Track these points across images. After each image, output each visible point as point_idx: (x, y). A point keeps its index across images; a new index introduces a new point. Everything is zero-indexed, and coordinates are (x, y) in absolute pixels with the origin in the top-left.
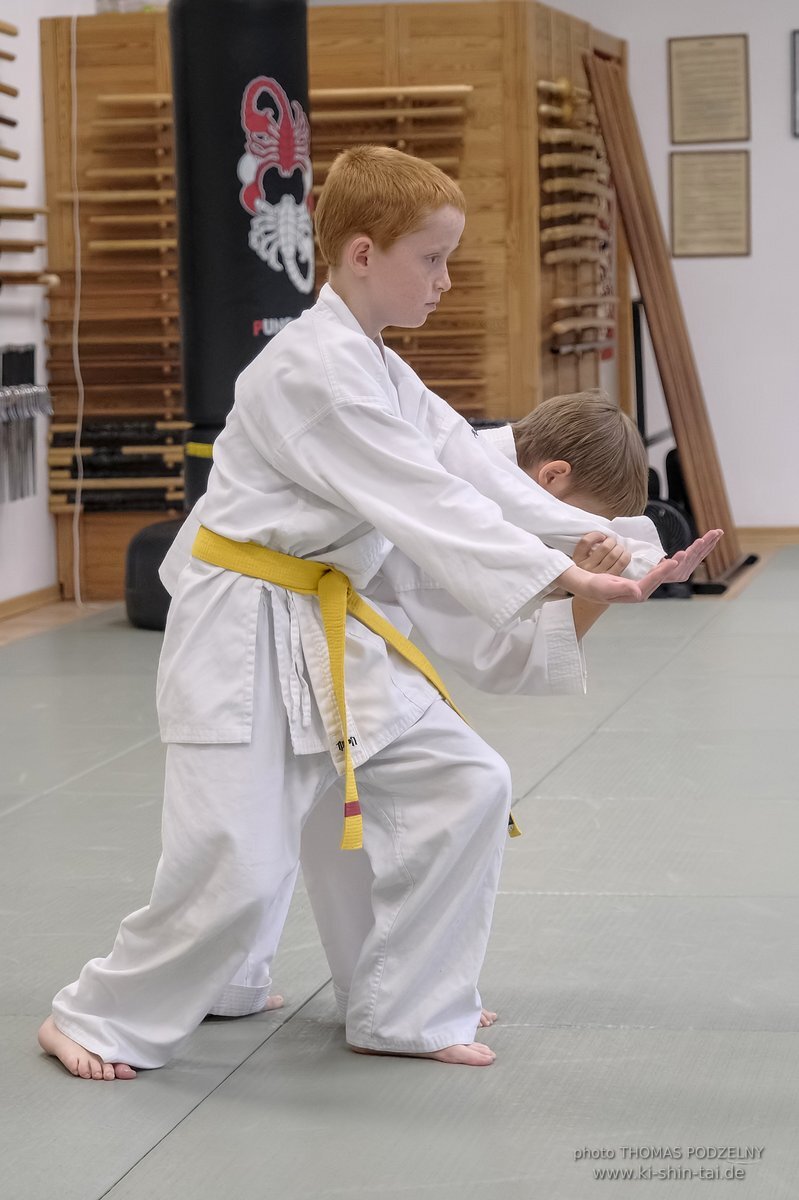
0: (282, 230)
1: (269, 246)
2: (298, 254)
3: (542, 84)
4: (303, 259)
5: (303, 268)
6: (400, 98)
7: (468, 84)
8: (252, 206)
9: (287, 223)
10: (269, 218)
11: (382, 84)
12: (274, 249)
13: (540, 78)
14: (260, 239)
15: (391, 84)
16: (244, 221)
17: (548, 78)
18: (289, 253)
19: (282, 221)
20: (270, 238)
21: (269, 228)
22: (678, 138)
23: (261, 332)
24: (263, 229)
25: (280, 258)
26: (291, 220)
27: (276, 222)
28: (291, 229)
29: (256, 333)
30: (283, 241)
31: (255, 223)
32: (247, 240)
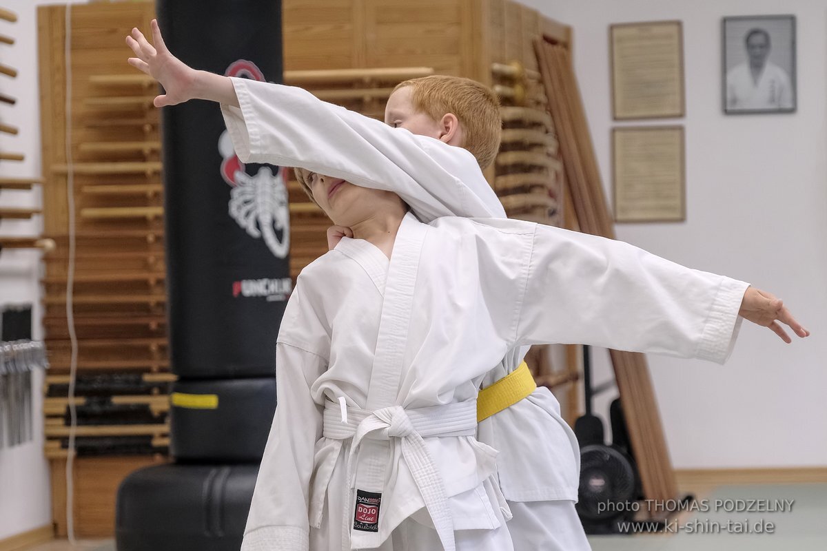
0: (259, 200)
1: (248, 214)
2: (274, 222)
3: (497, 67)
4: (279, 226)
5: (279, 234)
6: (367, 80)
7: (428, 67)
8: (233, 179)
9: (264, 193)
10: (248, 189)
11: (350, 67)
12: (252, 217)
13: (494, 61)
14: (239, 208)
15: (359, 67)
16: (224, 192)
17: (502, 61)
18: (266, 221)
19: (259, 191)
20: (248, 207)
21: (248, 197)
22: (619, 114)
23: (240, 293)
24: (242, 199)
25: (258, 225)
26: (268, 190)
27: (254, 192)
28: (268, 199)
29: (235, 293)
30: (260, 210)
31: (235, 193)
32: (226, 208)
